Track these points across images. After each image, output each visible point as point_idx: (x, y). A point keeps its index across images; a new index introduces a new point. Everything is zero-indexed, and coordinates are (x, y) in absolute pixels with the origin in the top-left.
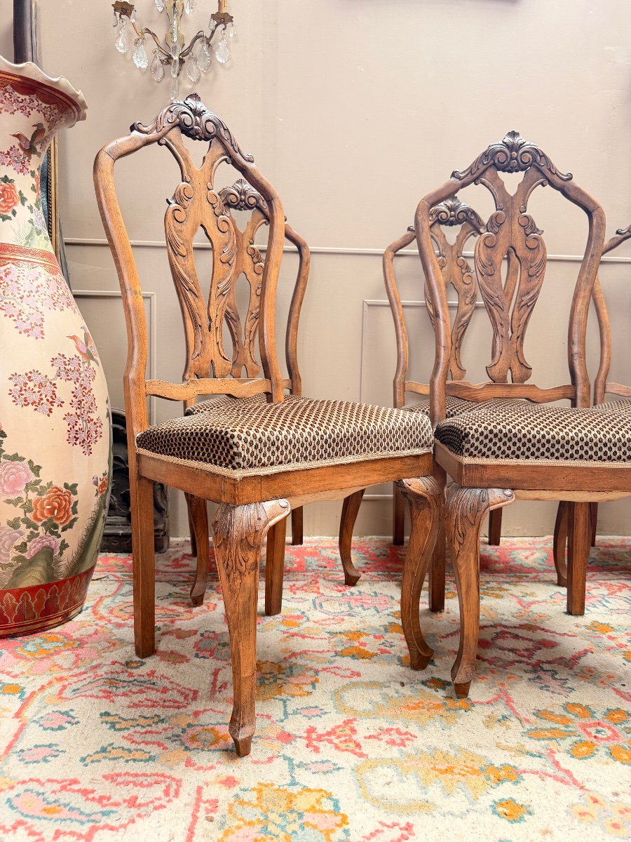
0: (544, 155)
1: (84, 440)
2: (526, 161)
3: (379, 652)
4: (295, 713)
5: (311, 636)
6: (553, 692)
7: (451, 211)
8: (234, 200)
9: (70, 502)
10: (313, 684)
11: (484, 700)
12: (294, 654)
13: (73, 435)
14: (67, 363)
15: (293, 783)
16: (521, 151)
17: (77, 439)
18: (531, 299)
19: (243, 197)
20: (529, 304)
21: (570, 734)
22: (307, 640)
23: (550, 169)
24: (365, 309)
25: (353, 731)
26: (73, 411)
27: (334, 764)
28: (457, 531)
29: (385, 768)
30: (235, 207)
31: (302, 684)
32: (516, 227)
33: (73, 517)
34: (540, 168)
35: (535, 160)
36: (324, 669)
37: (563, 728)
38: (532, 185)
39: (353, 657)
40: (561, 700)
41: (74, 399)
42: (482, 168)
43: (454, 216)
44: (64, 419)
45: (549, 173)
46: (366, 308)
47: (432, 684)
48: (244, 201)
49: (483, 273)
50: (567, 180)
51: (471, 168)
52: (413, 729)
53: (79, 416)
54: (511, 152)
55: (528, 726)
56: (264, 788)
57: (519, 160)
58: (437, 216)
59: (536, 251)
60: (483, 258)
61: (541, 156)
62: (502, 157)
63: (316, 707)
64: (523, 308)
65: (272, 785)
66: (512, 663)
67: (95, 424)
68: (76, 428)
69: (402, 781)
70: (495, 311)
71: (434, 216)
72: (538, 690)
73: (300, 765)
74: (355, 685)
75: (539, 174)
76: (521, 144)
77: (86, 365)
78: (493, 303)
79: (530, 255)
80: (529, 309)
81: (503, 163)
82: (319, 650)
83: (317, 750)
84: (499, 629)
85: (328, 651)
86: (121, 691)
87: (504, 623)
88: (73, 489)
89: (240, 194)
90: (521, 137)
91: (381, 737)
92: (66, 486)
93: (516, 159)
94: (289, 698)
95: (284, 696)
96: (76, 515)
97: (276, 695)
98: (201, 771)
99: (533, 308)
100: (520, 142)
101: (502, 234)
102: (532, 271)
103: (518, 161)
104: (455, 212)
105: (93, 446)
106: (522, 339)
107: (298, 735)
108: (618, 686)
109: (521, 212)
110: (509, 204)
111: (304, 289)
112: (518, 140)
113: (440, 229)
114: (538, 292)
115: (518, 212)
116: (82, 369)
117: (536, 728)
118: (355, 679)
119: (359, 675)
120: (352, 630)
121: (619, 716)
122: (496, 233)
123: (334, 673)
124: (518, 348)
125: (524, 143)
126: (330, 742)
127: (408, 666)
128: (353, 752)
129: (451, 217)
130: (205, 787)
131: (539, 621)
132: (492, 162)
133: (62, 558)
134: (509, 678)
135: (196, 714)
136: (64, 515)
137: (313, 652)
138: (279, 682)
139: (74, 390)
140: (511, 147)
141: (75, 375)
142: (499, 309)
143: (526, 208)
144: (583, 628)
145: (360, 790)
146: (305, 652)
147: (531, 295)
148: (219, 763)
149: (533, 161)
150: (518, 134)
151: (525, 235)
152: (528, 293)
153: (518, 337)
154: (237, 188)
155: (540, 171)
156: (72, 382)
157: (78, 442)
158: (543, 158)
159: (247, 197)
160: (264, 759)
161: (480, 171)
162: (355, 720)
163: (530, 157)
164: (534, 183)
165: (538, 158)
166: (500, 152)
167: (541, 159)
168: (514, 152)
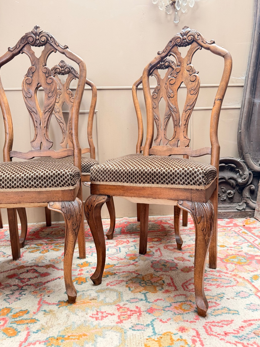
0: (52, 37)
2: (43, 40)
7: (61, 68)
16: (40, 36)
18: (51, 109)
20: (49, 111)
23: (55, 44)
32: (41, 73)
34: (51, 43)
35: (48, 39)
38: (48, 52)
42: (23, 45)
49: (26, 97)
50: (65, 48)
51: (16, 45)
54: (36, 36)
57: (40, 40)
58: (55, 70)
59: (51, 85)
60: (26, 90)
61: (50, 38)
62: (31, 39)
64: (47, 113)
66: (11, 286)
70: (33, 115)
75: (51, 47)
76: (40, 32)
78: (31, 111)
79: (48, 87)
81: (32, 42)
84: (33, 268)
90: (41, 29)
93: (38, 39)
102: (50, 95)
103: (39, 41)
108: (45, 297)
109: (43, 66)
110: (37, 62)
112: (38, 31)
114: (53, 104)
115: (42, 66)
121: (21, 314)
124: (45, 132)
125: (42, 32)
132: (27, 42)
140: (36, 34)
142: (35, 114)
143: (46, 64)
150: (39, 27)
151: (46, 77)
153: (45, 127)
161: (21, 47)
163: (45, 38)
164: (49, 51)
165: (49, 39)
166: (30, 36)
167: (50, 39)
168: (38, 37)
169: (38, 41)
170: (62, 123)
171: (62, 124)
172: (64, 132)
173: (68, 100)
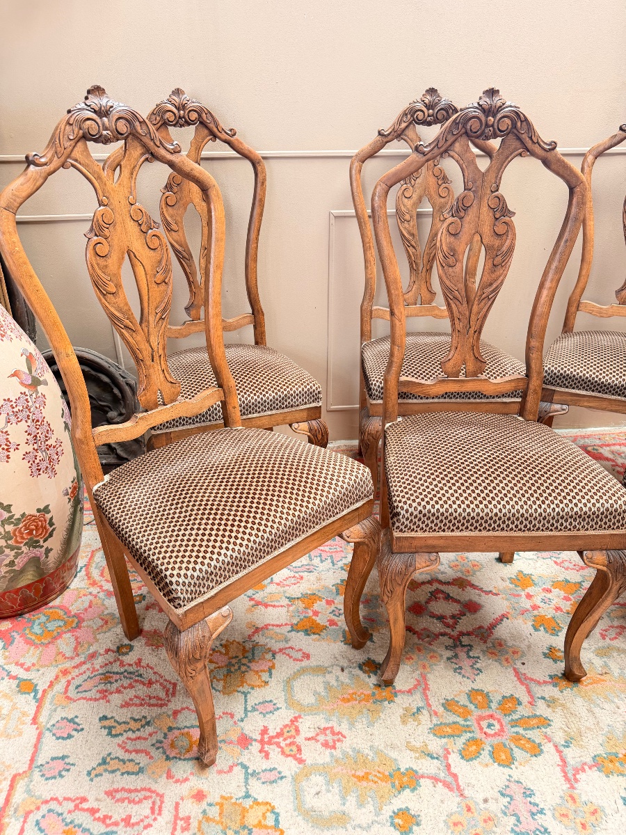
0: (526, 119)
1: (47, 467)
2: (504, 128)
3: (327, 624)
4: (254, 709)
5: (273, 604)
6: (464, 676)
7: (428, 110)
8: (172, 119)
9: (45, 521)
10: (270, 670)
11: (406, 688)
12: (257, 630)
13: (34, 469)
14: (14, 406)
15: (247, 796)
16: (499, 116)
17: (39, 470)
18: (493, 291)
19: (182, 112)
20: (490, 297)
21: (467, 729)
22: (270, 609)
23: (531, 138)
24: (331, 222)
25: (297, 731)
26: (30, 448)
27: (280, 773)
28: (386, 589)
29: (318, 776)
30: (175, 125)
31: (261, 671)
32: (485, 209)
33: (51, 529)
34: (520, 135)
35: (514, 126)
36: (281, 650)
37: (463, 723)
38: (508, 157)
39: (307, 633)
40: (468, 685)
41: (29, 437)
42: (451, 139)
43: (433, 115)
44: (23, 459)
45: (530, 142)
46: (333, 221)
47: (367, 669)
48: (184, 117)
49: (444, 265)
50: (550, 150)
51: (438, 139)
52: (344, 728)
53: (37, 450)
54: (487, 117)
55: (435, 720)
56: (225, 802)
57: (496, 127)
58: (412, 116)
59: (504, 237)
60: (445, 248)
61: (522, 121)
62: (474, 125)
63: (271, 701)
64: (484, 301)
65: (231, 798)
66: (437, 636)
67: (54, 447)
68: (37, 461)
69: (328, 791)
70: (453, 306)
71: (409, 116)
72: (451, 673)
73: (254, 774)
74: (303, 671)
75: (518, 144)
76: (501, 106)
77: (34, 395)
78: (451, 297)
79: (497, 242)
80: (490, 302)
81: (476, 132)
82: (278, 623)
83: (267, 756)
84: (436, 586)
85: (286, 624)
86: (115, 686)
87: (441, 577)
88: (46, 510)
89: (178, 109)
90: (501, 96)
91: (318, 738)
92: (39, 510)
93: (492, 126)
94: (249, 690)
95: (245, 688)
96: (54, 527)
97: (239, 687)
98: (178, 784)
99: (494, 300)
100: (499, 104)
101: (467, 219)
102: (497, 261)
103: (494, 129)
104: (433, 110)
105: (56, 467)
106: (480, 333)
107: (254, 737)
108: (518, 665)
109: (493, 192)
110: (479, 183)
111: (261, 215)
112: (497, 101)
113: (415, 131)
114: (502, 283)
115: (489, 192)
116: (30, 404)
117: (441, 723)
118: (305, 663)
119: (307, 656)
120: (309, 592)
121: (510, 705)
122: (461, 218)
123: (288, 655)
124: (475, 342)
126: (278, 744)
127: (350, 645)
128: (294, 757)
129: (429, 116)
130: (181, 802)
131: (471, 572)
132: (463, 130)
133: (48, 560)
134: (431, 657)
135: (176, 713)
136: (43, 531)
137: (273, 625)
138: (243, 668)
139: (27, 428)
140: (488, 111)
141: (26, 413)
142: (458, 303)
143: (498, 186)
144: (508, 583)
145: (296, 802)
146: (266, 626)
147: (494, 286)
148: (192, 774)
149: (512, 128)
150: (498, 91)
151: (494, 220)
152: (491, 284)
153: (475, 332)
154: (173, 102)
155: (519, 139)
156: (24, 421)
157: (41, 472)
158: (524, 123)
159: (187, 112)
160: (226, 769)
161: (449, 143)
162: (300, 717)
163: (510, 122)
164: (511, 154)
165: (519, 124)
166: (474, 117)
167: (521, 125)
168: (490, 118)
169: (491, 128)
170: (413, 247)
171: (414, 250)
172: (415, 268)
173: (432, 193)
